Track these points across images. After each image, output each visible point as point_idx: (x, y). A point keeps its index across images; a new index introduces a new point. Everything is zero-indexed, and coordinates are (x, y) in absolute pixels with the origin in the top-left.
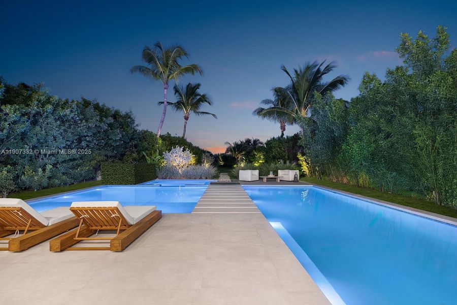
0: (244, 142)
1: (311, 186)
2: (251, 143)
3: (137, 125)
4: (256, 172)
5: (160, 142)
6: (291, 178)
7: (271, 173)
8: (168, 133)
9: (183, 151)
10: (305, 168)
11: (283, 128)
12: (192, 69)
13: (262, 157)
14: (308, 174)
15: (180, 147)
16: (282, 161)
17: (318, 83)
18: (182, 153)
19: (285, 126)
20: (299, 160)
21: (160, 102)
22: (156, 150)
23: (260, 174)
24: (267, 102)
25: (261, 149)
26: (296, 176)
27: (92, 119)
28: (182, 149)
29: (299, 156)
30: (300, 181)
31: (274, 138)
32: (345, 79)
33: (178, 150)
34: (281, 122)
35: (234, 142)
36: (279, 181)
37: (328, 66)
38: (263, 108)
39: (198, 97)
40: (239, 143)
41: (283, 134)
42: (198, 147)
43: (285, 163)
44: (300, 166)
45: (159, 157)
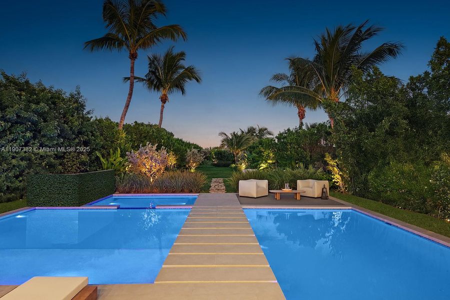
0: (246, 131)
1: (348, 209)
2: (255, 132)
3: (88, 113)
4: (264, 183)
5: (124, 135)
6: (317, 193)
7: (287, 185)
8: (136, 122)
9: (157, 150)
10: (337, 178)
11: (302, 116)
12: (172, 31)
13: (271, 155)
14: (341, 186)
15: (153, 144)
16: (301, 165)
17: (355, 53)
18: (156, 154)
19: (304, 111)
20: (328, 164)
21: (126, 78)
22: (116, 149)
23: (270, 187)
24: (278, 78)
25: (270, 144)
26: (325, 190)
27: (12, 107)
28: (155, 148)
29: (328, 158)
30: (330, 198)
31: (289, 130)
32: (396, 47)
33: (150, 148)
34: (298, 107)
35: (232, 132)
36: (298, 198)
37: (369, 29)
38: (273, 86)
39: (181, 71)
40: (239, 133)
41: (302, 124)
42: (181, 140)
43: (306, 167)
44: (330, 172)
45: (121, 159)
